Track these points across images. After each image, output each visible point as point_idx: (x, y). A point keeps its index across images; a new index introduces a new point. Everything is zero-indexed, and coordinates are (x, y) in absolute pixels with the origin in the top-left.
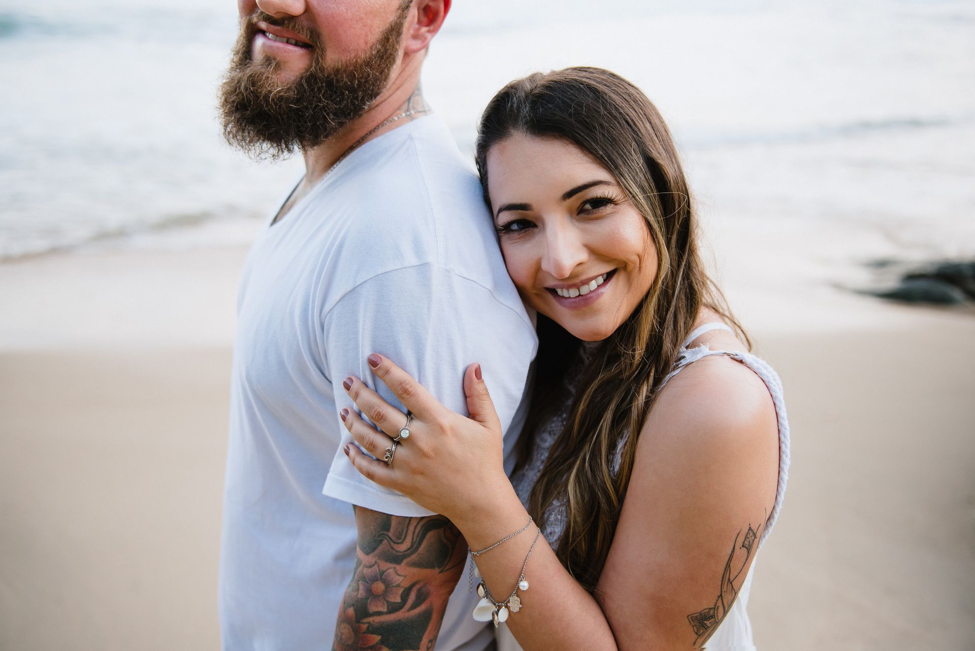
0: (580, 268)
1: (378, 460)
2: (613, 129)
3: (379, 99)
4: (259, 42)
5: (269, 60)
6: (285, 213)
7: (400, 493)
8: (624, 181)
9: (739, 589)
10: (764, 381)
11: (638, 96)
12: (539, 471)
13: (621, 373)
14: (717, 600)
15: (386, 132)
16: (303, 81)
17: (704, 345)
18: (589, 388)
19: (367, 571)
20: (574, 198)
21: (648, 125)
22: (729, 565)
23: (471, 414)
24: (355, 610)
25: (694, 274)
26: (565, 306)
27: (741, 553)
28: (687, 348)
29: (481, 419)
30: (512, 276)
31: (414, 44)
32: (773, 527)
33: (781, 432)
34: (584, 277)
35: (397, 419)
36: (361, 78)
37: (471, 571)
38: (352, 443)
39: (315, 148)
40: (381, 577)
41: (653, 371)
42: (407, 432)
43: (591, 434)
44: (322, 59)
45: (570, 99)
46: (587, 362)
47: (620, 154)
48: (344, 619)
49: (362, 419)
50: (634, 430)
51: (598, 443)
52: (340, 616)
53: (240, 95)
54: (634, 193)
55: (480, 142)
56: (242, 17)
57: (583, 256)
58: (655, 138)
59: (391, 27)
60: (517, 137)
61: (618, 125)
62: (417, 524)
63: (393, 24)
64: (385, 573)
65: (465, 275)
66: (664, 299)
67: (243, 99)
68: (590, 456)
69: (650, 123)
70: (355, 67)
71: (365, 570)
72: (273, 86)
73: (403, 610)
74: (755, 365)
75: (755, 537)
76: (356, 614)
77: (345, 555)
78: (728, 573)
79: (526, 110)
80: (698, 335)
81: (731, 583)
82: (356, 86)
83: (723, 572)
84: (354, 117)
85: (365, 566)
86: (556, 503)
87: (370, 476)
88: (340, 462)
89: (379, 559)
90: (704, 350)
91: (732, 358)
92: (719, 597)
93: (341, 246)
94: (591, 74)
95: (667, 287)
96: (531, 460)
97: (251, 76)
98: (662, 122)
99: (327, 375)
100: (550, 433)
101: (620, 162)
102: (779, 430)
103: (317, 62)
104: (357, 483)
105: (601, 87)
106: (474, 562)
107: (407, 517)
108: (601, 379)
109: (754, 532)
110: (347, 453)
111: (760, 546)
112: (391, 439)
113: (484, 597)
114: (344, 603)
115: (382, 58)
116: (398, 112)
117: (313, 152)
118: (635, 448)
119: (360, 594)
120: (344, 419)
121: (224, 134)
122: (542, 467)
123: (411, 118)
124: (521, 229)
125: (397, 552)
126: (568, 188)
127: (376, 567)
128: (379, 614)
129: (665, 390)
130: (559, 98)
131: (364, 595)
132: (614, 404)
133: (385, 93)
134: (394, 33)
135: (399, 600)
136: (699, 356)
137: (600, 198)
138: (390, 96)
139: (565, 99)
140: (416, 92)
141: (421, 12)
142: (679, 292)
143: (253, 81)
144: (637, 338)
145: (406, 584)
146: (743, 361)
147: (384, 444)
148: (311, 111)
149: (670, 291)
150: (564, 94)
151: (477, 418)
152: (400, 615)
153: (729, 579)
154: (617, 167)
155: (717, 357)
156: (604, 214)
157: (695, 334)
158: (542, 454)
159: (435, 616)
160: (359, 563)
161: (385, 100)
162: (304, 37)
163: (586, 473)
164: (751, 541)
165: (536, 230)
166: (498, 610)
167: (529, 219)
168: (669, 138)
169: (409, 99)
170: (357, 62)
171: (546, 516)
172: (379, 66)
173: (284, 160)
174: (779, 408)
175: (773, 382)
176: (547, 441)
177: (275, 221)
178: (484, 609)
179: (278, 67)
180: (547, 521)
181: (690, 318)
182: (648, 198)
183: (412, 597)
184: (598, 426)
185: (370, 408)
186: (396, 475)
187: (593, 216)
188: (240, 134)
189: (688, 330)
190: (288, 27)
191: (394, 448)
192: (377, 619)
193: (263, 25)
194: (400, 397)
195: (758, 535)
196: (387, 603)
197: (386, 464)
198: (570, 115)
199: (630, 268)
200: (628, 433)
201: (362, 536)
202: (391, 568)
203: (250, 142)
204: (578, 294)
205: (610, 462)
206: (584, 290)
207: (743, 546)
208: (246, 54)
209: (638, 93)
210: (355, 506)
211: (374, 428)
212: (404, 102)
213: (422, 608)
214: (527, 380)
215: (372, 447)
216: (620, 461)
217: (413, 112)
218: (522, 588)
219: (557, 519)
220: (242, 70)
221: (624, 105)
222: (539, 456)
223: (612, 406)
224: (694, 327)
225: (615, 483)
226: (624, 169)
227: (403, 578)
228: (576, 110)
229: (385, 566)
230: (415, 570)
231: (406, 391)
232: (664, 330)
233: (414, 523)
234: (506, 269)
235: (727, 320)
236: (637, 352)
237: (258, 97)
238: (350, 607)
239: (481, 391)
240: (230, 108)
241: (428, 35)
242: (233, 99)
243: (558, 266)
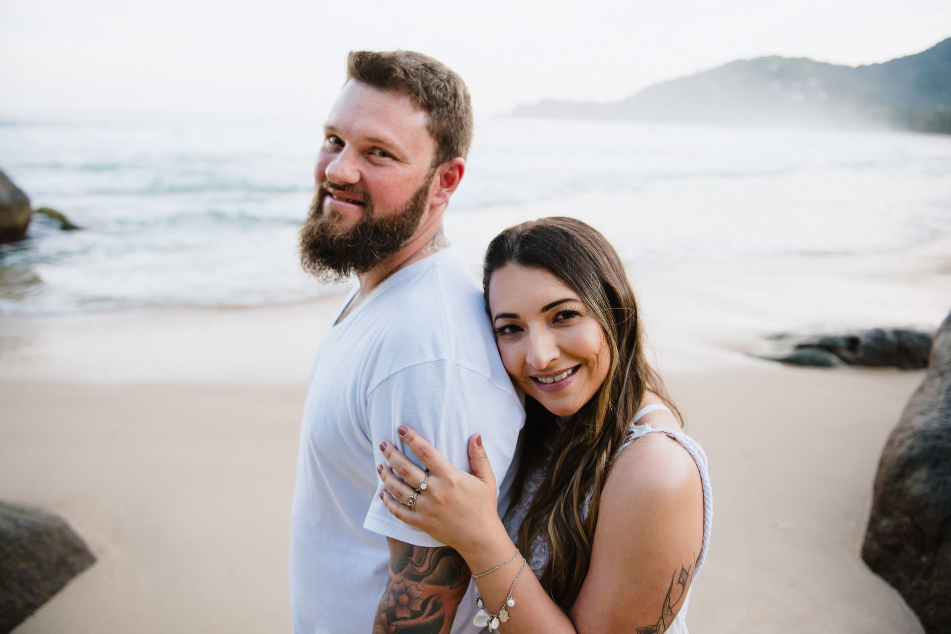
0: (554, 363)
1: (403, 504)
2: (580, 262)
3: (411, 238)
4: (328, 201)
5: (334, 214)
6: (345, 317)
7: (420, 529)
8: (587, 299)
9: (677, 613)
10: (691, 455)
11: (598, 238)
12: (526, 511)
13: (585, 441)
14: (659, 620)
15: (416, 261)
16: (358, 228)
17: (648, 423)
18: (562, 452)
19: (396, 587)
20: (550, 311)
21: (605, 259)
22: (669, 597)
23: (473, 472)
24: (387, 615)
25: (639, 368)
26: (543, 390)
27: (677, 587)
28: (635, 424)
29: (481, 476)
30: (506, 367)
31: (437, 200)
32: (702, 565)
33: (705, 491)
34: (556, 370)
35: (418, 474)
36: (399, 225)
37: (473, 589)
38: (386, 490)
39: (365, 274)
40: (406, 591)
41: (610, 441)
42: (425, 485)
43: (565, 488)
44: (371, 213)
45: (549, 240)
46: (562, 429)
47: (584, 280)
48: (378, 622)
49: (393, 473)
50: (597, 488)
51: (570, 495)
52: (376, 619)
53: (314, 238)
54: (594, 309)
55: (486, 267)
56: (316, 184)
57: (556, 354)
58: (611, 269)
59: (421, 189)
60: (510, 267)
61: (583, 259)
62: (433, 552)
63: (422, 187)
64: (409, 589)
65: (470, 368)
66: (616, 386)
67: (315, 240)
68: (564, 505)
69: (607, 258)
70: (395, 218)
71: (394, 585)
72: (336, 232)
73: (422, 616)
74: (685, 442)
75: (688, 575)
76: (387, 619)
77: (380, 571)
78: (668, 602)
79: (517, 247)
80: (643, 415)
81: (671, 609)
82: (395, 231)
83: (664, 601)
84: (394, 252)
85: (394, 582)
86: (539, 538)
87: (398, 516)
88: (376, 504)
89: (404, 577)
90: (647, 428)
91: (668, 436)
92: (660, 618)
93: (380, 346)
94: (565, 223)
95: (618, 376)
96: (521, 501)
97: (321, 225)
98: (617, 257)
99: (369, 438)
100: (534, 482)
101: (584, 286)
102: (703, 491)
103: (368, 215)
104: (389, 520)
105: (571, 232)
106: (474, 582)
107: (425, 547)
108: (572, 445)
109: (686, 572)
110: (382, 498)
111: (694, 580)
112: (414, 489)
113: (482, 609)
114: (379, 610)
115: (413, 211)
116: (426, 247)
117: (365, 276)
118: (599, 502)
119: (390, 603)
120: (380, 472)
121: (301, 264)
122: (528, 507)
123: (435, 251)
124: (512, 332)
125: (418, 573)
126: (546, 303)
127: (402, 583)
128: (404, 619)
129: (619, 458)
130: (540, 239)
131: (393, 604)
132: (582, 465)
133: (416, 234)
134: (423, 193)
135: (419, 609)
136: (644, 433)
137: (569, 311)
138: (420, 236)
139: (545, 240)
140: (439, 232)
141: (443, 178)
142: (628, 380)
143: (323, 228)
144: (597, 415)
145: (425, 597)
146: (676, 438)
147: (408, 493)
148: (362, 250)
149: (621, 380)
150: (544, 237)
151: (478, 475)
152: (420, 620)
153: (669, 606)
154: (582, 289)
155: (658, 435)
156: (572, 323)
157: (641, 413)
158: (528, 498)
159: (446, 621)
160: (390, 580)
161: (416, 239)
162: (359, 198)
163: (562, 519)
164: (685, 579)
165: (523, 333)
166: (492, 620)
167: (518, 325)
168: (621, 268)
169: (434, 238)
170: (396, 214)
171: (532, 547)
172: (412, 216)
173: (343, 282)
174: (703, 474)
175: (698, 455)
176: (532, 488)
177: (337, 322)
178: (481, 618)
179: (341, 218)
180: (533, 552)
181: (637, 400)
182: (604, 312)
183: (429, 607)
184: (570, 481)
185: (399, 465)
186: (417, 516)
187: (563, 325)
188: (313, 264)
189: (635, 410)
190: (348, 191)
191: (415, 496)
192: (403, 623)
193: (331, 190)
194: (421, 458)
195: (690, 574)
196: (411, 612)
197: (410, 508)
198: (548, 251)
199: (591, 364)
200: (593, 489)
201: (393, 559)
202: (414, 585)
203: (320, 269)
204: (552, 381)
205: (580, 510)
206: (557, 378)
207: (679, 582)
208: (319, 209)
209: (599, 237)
210: (388, 538)
211: (402, 481)
212: (430, 240)
213: (437, 615)
214: (517, 444)
215: (400, 495)
216: (588, 510)
217: (436, 246)
218: (509, 605)
219: (541, 552)
220: (315, 220)
221: (589, 245)
222: (526, 498)
223: (581, 468)
224: (640, 407)
225: (585, 527)
226: (587, 291)
227: (422, 592)
228: (552, 248)
229: (409, 583)
230: (432, 587)
231: (425, 454)
232: (617, 409)
233: (430, 552)
234: (501, 362)
235: (667, 402)
236: (597, 425)
237: (326, 240)
238: (383, 613)
239: (480, 455)
240: (306, 247)
241: (448, 194)
242: (308, 240)
243: (538, 361)
